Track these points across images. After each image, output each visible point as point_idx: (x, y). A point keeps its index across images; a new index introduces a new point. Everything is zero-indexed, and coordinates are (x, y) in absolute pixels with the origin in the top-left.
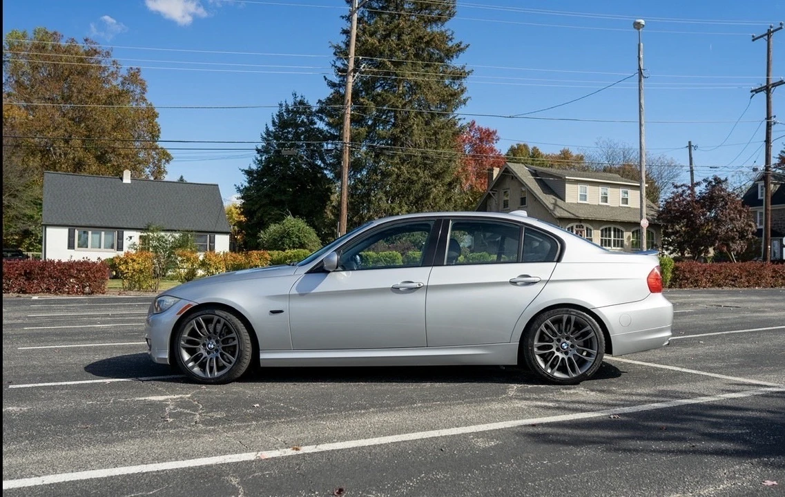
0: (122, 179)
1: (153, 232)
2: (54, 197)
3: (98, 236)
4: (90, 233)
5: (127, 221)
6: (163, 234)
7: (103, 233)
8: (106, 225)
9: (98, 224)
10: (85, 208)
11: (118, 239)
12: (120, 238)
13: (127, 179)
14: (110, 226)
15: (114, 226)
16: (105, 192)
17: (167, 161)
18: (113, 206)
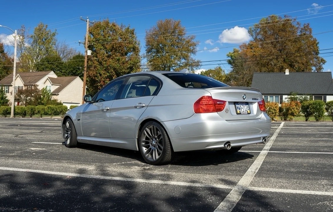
0: (285, 73)
1: (293, 95)
2: (256, 83)
3: (272, 98)
4: (269, 97)
5: (285, 91)
6: (298, 96)
7: (274, 97)
8: (276, 93)
9: (272, 93)
10: (268, 87)
11: (281, 99)
12: (281, 98)
13: (287, 72)
14: (277, 93)
15: (279, 93)
16: (277, 79)
17: (324, 63)
18: (280, 85)
